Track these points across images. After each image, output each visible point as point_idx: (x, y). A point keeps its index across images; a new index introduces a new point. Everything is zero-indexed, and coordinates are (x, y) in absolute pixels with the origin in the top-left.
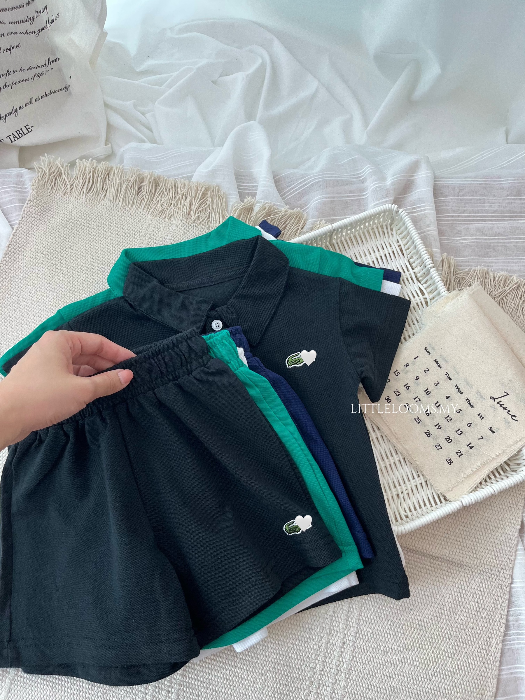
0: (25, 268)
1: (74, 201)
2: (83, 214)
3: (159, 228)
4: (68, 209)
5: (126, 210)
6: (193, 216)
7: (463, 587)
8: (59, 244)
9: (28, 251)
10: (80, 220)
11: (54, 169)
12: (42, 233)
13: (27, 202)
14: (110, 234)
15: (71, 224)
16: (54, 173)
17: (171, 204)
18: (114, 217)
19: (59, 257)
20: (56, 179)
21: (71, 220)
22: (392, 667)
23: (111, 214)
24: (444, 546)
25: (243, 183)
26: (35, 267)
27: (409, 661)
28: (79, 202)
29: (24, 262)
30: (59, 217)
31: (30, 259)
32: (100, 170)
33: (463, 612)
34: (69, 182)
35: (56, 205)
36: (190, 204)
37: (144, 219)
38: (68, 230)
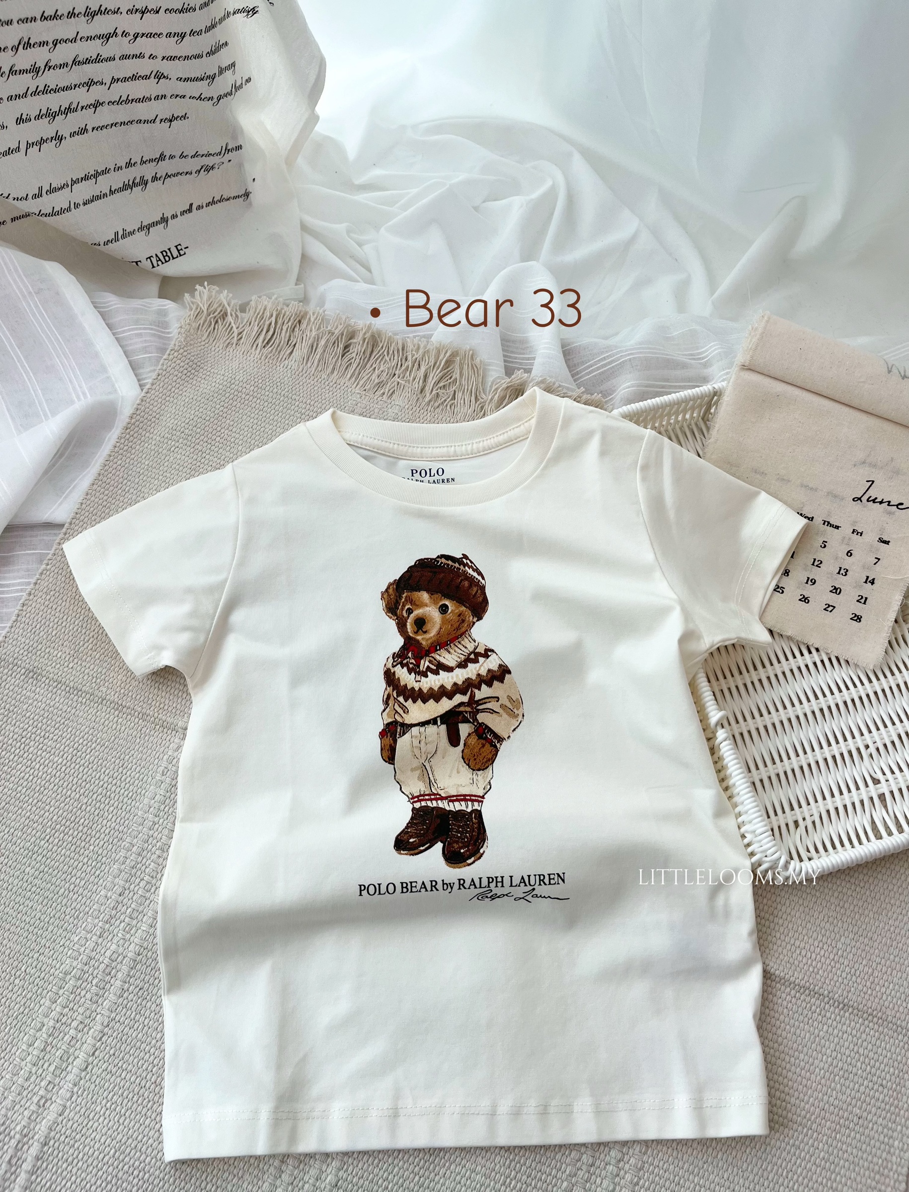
0: (153, 452)
1: (241, 357)
2: (252, 379)
3: (372, 409)
4: (230, 368)
5: (323, 378)
6: (428, 395)
7: (846, 1044)
8: (212, 420)
9: (160, 427)
10: (248, 387)
11: (215, 306)
12: (186, 401)
13: (168, 352)
14: (293, 412)
15: (233, 391)
16: (214, 312)
17: (395, 374)
18: (301, 387)
19: (209, 441)
20: (217, 322)
21: (233, 386)
23: (298, 382)
24: (816, 970)
25: (512, 352)
26: (169, 452)
28: (249, 358)
29: (153, 443)
30: (215, 380)
31: (162, 440)
32: (287, 313)
33: (844, 1088)
34: (237, 328)
35: (212, 361)
36: (426, 377)
37: (350, 394)
38: (226, 401)
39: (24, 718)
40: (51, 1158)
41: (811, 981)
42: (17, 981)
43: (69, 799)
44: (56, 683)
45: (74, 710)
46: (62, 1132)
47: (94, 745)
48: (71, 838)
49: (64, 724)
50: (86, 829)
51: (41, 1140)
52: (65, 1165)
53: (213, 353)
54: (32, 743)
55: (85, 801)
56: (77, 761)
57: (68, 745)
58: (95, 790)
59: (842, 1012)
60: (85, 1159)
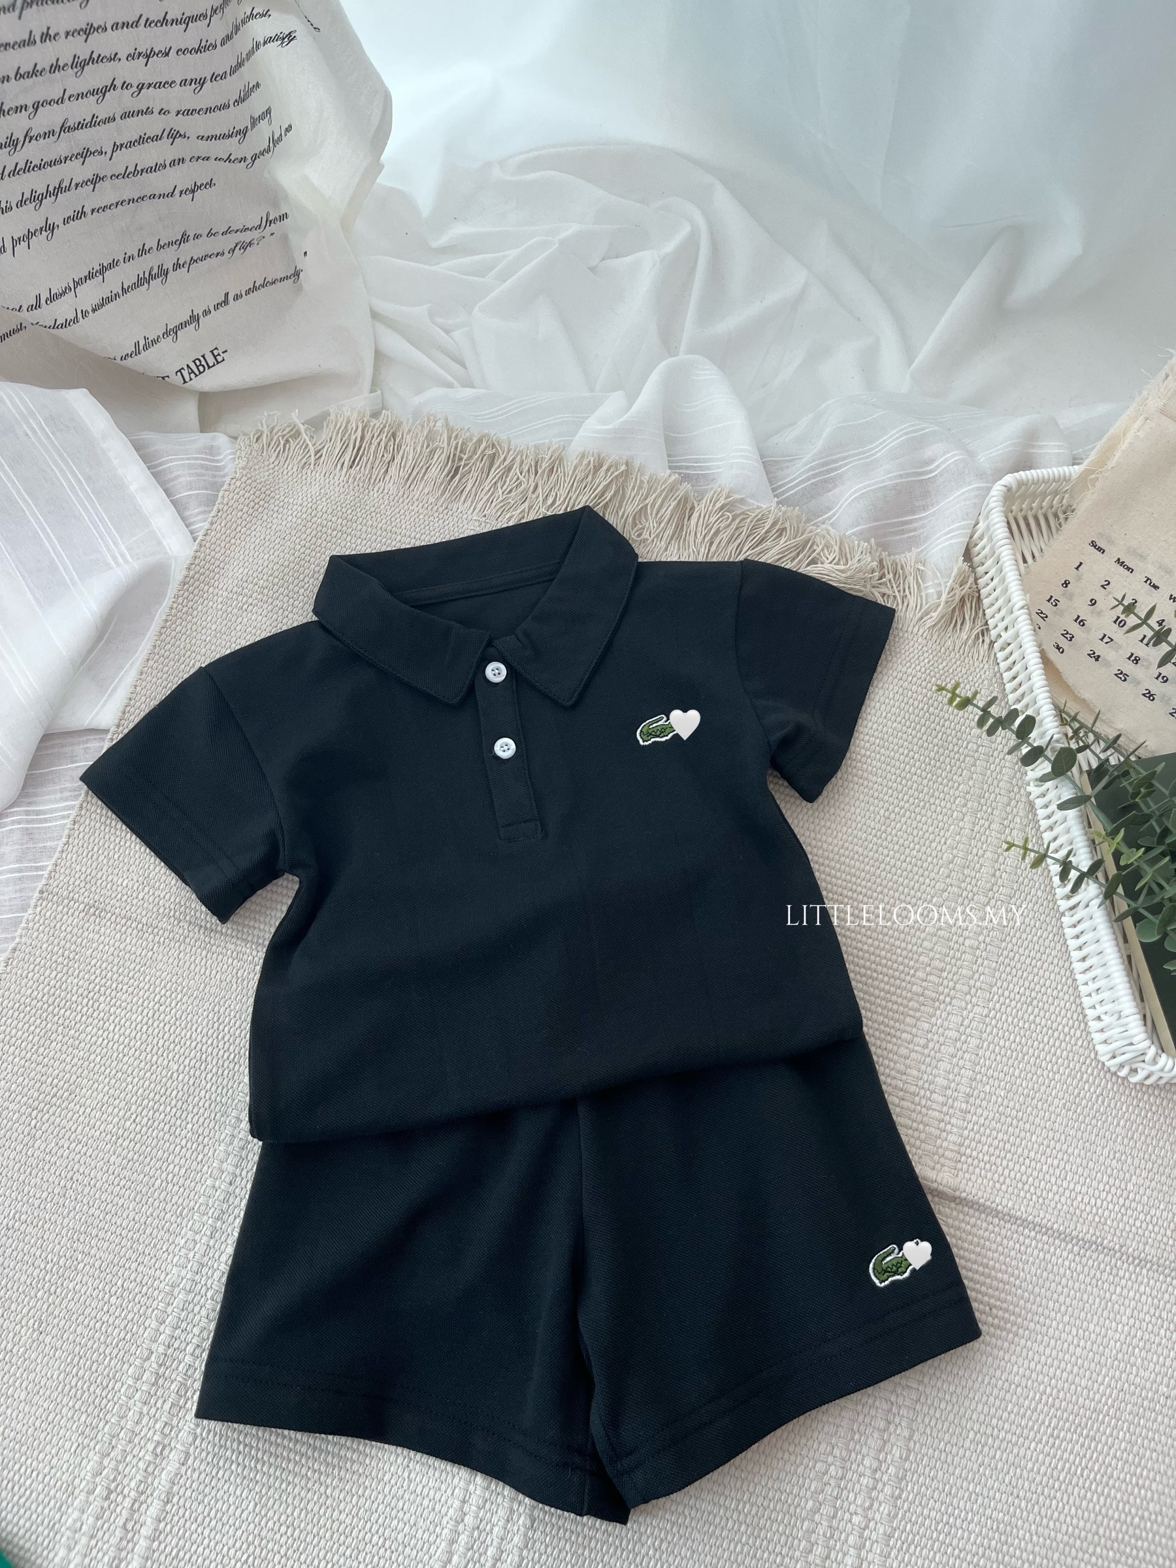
0: (220, 613)
1: (323, 479)
2: (339, 508)
4: (309, 495)
5: (430, 502)
7: (1146, 1309)
8: (292, 565)
9: (227, 579)
10: (334, 519)
12: (256, 543)
13: (228, 481)
20: (287, 439)
21: (315, 519)
22: (994, 1477)
24: (1102, 1220)
26: (241, 612)
27: (1030, 1465)
28: (332, 482)
29: (220, 600)
30: (290, 512)
31: (230, 596)
32: (377, 425)
33: (1146, 1363)
34: (314, 445)
35: (286, 487)
37: (465, 522)
38: (308, 539)
39: (89, 967)
40: (176, 1518)
41: (1098, 1234)
42: (113, 1300)
43: (155, 1066)
44: (124, 920)
45: (151, 953)
46: (188, 1485)
47: (179, 996)
48: (163, 1116)
49: (139, 971)
50: (180, 1103)
51: (163, 1497)
52: (194, 1527)
53: (285, 477)
54: (102, 999)
55: (176, 1068)
56: (161, 1018)
57: (148, 998)
58: (187, 1053)
59: (1138, 1269)
60: (219, 1515)
